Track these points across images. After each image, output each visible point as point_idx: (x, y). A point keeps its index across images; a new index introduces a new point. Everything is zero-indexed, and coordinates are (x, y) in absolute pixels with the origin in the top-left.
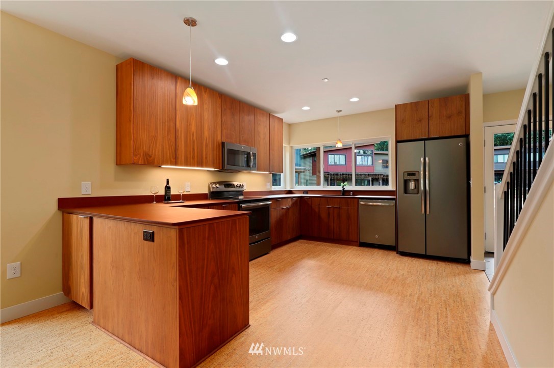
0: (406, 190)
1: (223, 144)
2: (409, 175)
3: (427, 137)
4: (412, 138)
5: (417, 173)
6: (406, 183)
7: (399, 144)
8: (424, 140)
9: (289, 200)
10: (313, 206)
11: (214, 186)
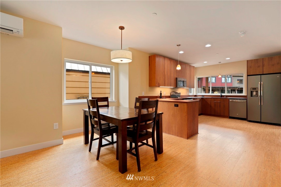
0: (252, 95)
1: (177, 78)
2: (253, 89)
3: (262, 73)
4: (255, 74)
5: (257, 89)
6: (252, 92)
7: (249, 76)
8: (261, 75)
9: (198, 99)
10: (208, 102)
11: (172, 93)
